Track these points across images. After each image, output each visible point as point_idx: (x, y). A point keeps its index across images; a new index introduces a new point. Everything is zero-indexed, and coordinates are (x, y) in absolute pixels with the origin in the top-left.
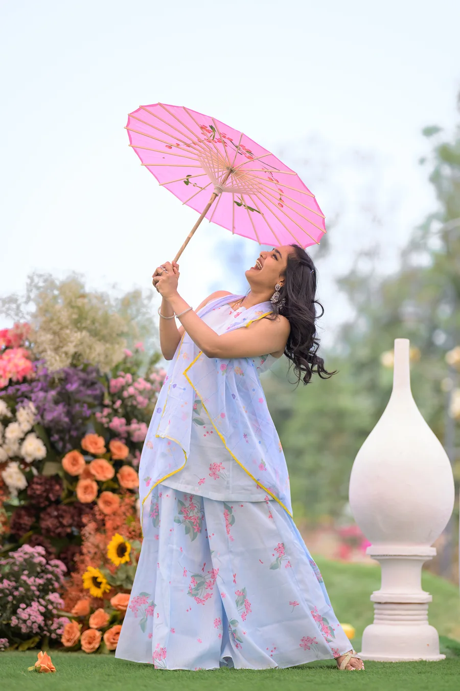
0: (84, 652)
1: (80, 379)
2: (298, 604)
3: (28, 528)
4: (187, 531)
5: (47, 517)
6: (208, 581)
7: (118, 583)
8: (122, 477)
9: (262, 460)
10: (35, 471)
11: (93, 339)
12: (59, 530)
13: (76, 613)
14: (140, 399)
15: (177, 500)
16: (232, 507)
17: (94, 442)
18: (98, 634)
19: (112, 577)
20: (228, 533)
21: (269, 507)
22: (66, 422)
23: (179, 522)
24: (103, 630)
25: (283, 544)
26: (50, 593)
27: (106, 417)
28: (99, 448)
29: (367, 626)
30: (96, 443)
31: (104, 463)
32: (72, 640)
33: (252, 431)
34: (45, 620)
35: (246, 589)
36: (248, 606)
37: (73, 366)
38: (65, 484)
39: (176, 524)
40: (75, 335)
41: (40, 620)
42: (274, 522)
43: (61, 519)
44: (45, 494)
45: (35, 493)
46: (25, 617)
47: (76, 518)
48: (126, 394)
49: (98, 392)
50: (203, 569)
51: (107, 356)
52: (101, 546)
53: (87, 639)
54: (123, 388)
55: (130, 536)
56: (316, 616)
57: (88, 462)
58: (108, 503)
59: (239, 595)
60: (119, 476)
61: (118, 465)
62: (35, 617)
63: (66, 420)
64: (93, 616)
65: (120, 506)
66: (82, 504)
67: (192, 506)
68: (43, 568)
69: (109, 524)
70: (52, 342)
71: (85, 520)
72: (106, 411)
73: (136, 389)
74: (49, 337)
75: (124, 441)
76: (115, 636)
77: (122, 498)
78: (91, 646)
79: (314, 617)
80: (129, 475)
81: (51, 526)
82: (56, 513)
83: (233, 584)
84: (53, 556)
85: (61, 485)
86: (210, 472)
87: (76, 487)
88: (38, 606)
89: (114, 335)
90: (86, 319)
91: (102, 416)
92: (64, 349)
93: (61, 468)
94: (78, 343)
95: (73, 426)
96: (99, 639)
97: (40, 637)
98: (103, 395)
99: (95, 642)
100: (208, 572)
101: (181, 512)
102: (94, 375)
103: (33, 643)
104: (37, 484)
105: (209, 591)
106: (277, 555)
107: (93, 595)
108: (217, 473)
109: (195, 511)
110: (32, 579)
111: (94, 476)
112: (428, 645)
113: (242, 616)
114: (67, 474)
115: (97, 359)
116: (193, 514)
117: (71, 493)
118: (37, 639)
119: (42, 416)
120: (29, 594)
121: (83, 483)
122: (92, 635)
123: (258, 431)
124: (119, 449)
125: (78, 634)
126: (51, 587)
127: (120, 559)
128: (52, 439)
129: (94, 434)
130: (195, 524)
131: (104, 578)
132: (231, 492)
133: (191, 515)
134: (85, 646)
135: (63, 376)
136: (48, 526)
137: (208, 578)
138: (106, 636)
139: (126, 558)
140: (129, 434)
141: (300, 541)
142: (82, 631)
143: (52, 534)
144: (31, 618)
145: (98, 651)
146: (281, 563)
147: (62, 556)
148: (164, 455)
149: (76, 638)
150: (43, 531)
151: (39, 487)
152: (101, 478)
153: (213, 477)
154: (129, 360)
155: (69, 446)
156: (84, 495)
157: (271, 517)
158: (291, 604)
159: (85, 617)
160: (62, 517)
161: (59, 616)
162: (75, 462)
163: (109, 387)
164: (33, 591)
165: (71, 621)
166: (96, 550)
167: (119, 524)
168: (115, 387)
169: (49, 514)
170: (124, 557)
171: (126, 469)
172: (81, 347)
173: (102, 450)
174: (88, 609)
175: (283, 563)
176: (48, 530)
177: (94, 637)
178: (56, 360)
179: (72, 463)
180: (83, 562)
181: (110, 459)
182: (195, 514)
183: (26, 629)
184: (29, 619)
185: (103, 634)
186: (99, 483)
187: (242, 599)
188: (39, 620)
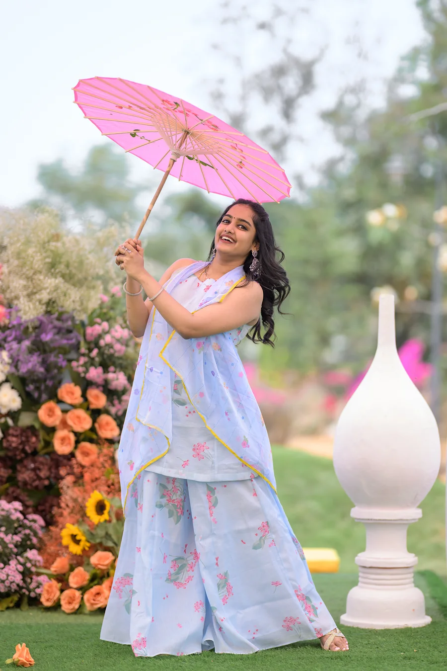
0: (64, 612)
1: (55, 327)
2: (280, 584)
3: (4, 480)
4: (171, 514)
5: (24, 469)
6: (190, 562)
7: (98, 541)
8: (100, 426)
9: (244, 437)
10: (10, 422)
11: (67, 285)
12: (37, 483)
13: (55, 571)
14: (118, 346)
15: (159, 484)
16: (215, 489)
17: (70, 392)
18: (78, 594)
19: (92, 534)
20: (211, 515)
21: (253, 485)
22: (42, 373)
23: (161, 506)
24: (83, 589)
25: (267, 522)
26: (28, 550)
27: (82, 366)
28: (76, 399)
29: (351, 588)
30: (73, 393)
31: (82, 413)
32: (51, 599)
33: (234, 407)
34: (23, 580)
35: (228, 572)
36: (229, 589)
37: (48, 313)
38: (42, 434)
39: (158, 510)
40: (49, 281)
41: (18, 578)
42: (259, 500)
43: (38, 472)
44: (21, 447)
45: (10, 445)
46: (4, 577)
47: (53, 471)
48: (102, 343)
49: (74, 341)
50: (185, 551)
51: (82, 304)
52: (80, 500)
53: (67, 599)
54: (100, 337)
55: (109, 490)
56: (300, 595)
57: (65, 412)
58: (86, 454)
59: (221, 579)
60: (96, 425)
61: (95, 414)
62: (13, 578)
63: (42, 370)
64: (72, 574)
65: (98, 457)
66: (60, 456)
67: (175, 490)
68: (21, 523)
69: (87, 477)
70: (25, 287)
71: (63, 472)
72: (83, 360)
73: (113, 337)
74: (23, 282)
75: (101, 388)
76: (95, 596)
77: (100, 449)
78: (71, 607)
79: (298, 596)
80: (108, 424)
81: (27, 479)
82: (32, 466)
83: (216, 567)
84: (30, 510)
85: (37, 436)
86: (193, 453)
87: (52, 438)
88: (16, 565)
89: (90, 278)
90: (60, 263)
91: (78, 365)
92: (38, 296)
93: (37, 418)
94: (53, 289)
95: (49, 376)
96: (80, 599)
97: (19, 596)
98: (79, 343)
99: (75, 602)
100: (191, 553)
101: (163, 496)
102: (70, 323)
103: (11, 602)
104: (13, 436)
105: (190, 573)
106: (260, 534)
107: (72, 553)
108: (202, 453)
109: (178, 494)
110: (10, 536)
111: (71, 427)
112: (414, 610)
113: (224, 600)
114: (43, 426)
115: (72, 306)
116: (176, 496)
117: (48, 444)
118: (16, 598)
119: (16, 367)
120: (7, 551)
121: (60, 433)
122: (72, 596)
123: (240, 406)
124: (97, 397)
125: (58, 593)
126: (29, 543)
127: (99, 517)
128: (27, 389)
129: (69, 383)
130: (178, 507)
131: (83, 535)
132: (216, 472)
133: (174, 498)
134: (65, 607)
135: (37, 323)
136: (25, 479)
137: (191, 560)
138: (86, 597)
139: (106, 516)
140: (106, 382)
141: (283, 517)
142: (62, 591)
143: (29, 487)
144: (9, 578)
145: (78, 611)
146: (264, 543)
147: (40, 508)
148: (145, 440)
149: (55, 598)
150: (20, 484)
151: (14, 439)
152: (78, 429)
153: (197, 458)
154: (105, 305)
155: (44, 396)
156: (61, 448)
157: (255, 494)
158: (273, 584)
159: (64, 575)
160: (39, 469)
161: (38, 574)
162: (51, 412)
163: (85, 336)
164: (11, 549)
165: (50, 579)
166: (74, 504)
167: (97, 476)
168: (92, 335)
169: (25, 467)
170: (103, 515)
171: (104, 418)
172: (54, 295)
173: (79, 400)
174: (67, 567)
175: (268, 542)
176: (25, 483)
177: (74, 597)
178: (30, 308)
179: (48, 414)
180: (61, 515)
181: (88, 409)
182: (178, 497)
183: (5, 589)
184: (7, 579)
185: (83, 594)
186: (76, 434)
187: (224, 582)
188: (17, 580)
